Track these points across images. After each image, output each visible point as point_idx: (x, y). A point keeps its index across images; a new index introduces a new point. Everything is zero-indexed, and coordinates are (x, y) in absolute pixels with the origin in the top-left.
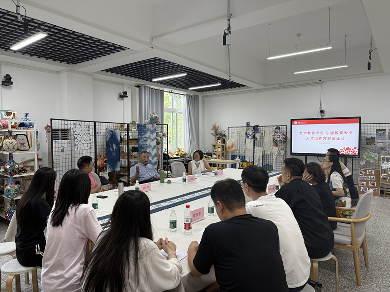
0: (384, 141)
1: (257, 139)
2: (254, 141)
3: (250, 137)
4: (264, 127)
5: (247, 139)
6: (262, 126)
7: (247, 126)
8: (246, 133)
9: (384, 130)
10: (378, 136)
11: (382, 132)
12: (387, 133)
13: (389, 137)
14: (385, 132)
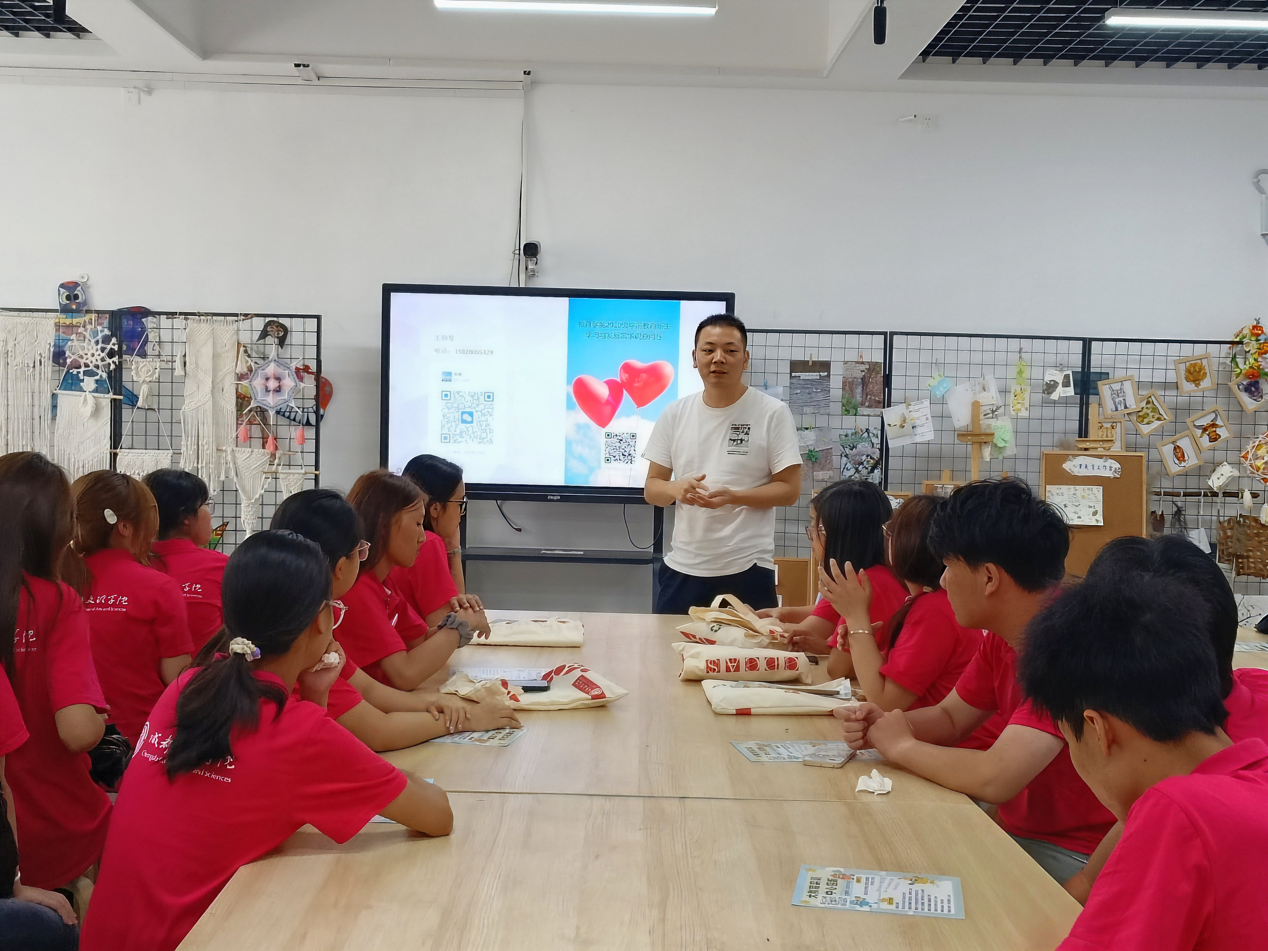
0: (822, 421)
1: (133, 399)
2: (116, 407)
3: (89, 383)
4: (179, 322)
5: (66, 399)
6: (171, 315)
7: (65, 310)
8: (59, 356)
9: (825, 366)
10: (797, 394)
11: (814, 376)
12: (836, 382)
13: (845, 401)
14: (829, 376)
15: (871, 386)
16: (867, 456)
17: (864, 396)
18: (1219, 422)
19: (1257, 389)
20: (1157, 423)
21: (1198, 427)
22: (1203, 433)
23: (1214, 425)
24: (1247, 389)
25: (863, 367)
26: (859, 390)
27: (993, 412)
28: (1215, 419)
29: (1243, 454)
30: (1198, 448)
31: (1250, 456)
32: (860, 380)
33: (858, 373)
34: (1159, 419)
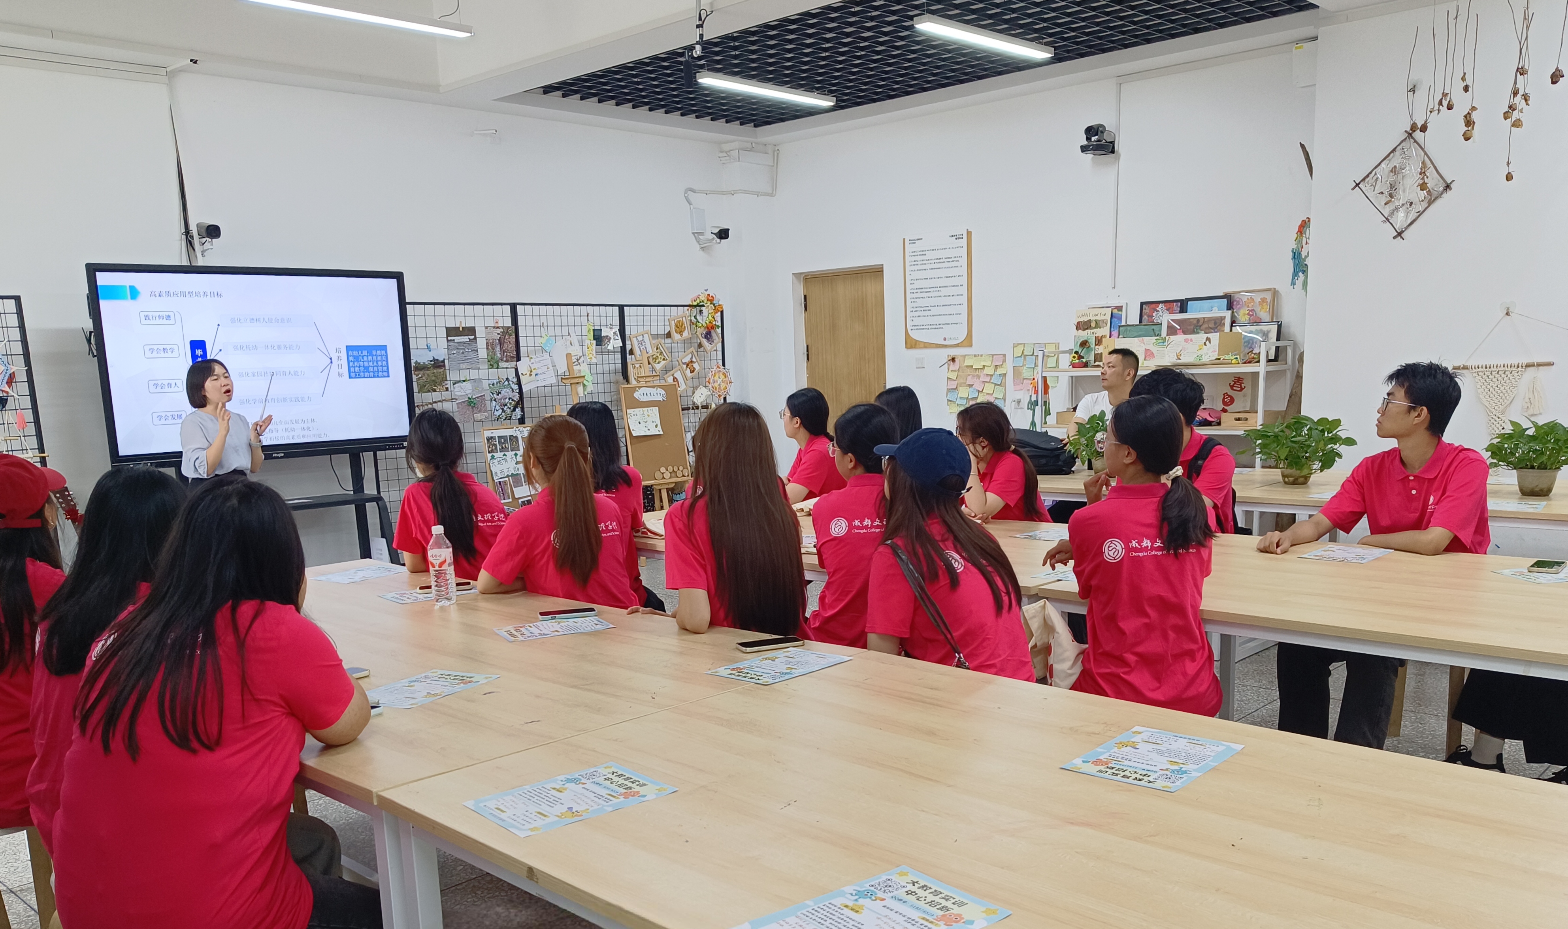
0: (474, 374)
9: (471, 331)
10: (454, 354)
11: (465, 339)
12: (481, 343)
13: (490, 358)
14: (475, 338)
15: (505, 345)
16: (509, 399)
17: (502, 354)
18: (694, 360)
19: (711, 336)
20: (663, 362)
21: (684, 363)
22: (687, 367)
23: (692, 362)
24: (706, 337)
25: (499, 331)
26: (498, 348)
27: (578, 360)
28: (692, 358)
29: (707, 380)
30: (685, 378)
31: (711, 381)
32: (497, 341)
33: (496, 335)
34: (664, 359)
